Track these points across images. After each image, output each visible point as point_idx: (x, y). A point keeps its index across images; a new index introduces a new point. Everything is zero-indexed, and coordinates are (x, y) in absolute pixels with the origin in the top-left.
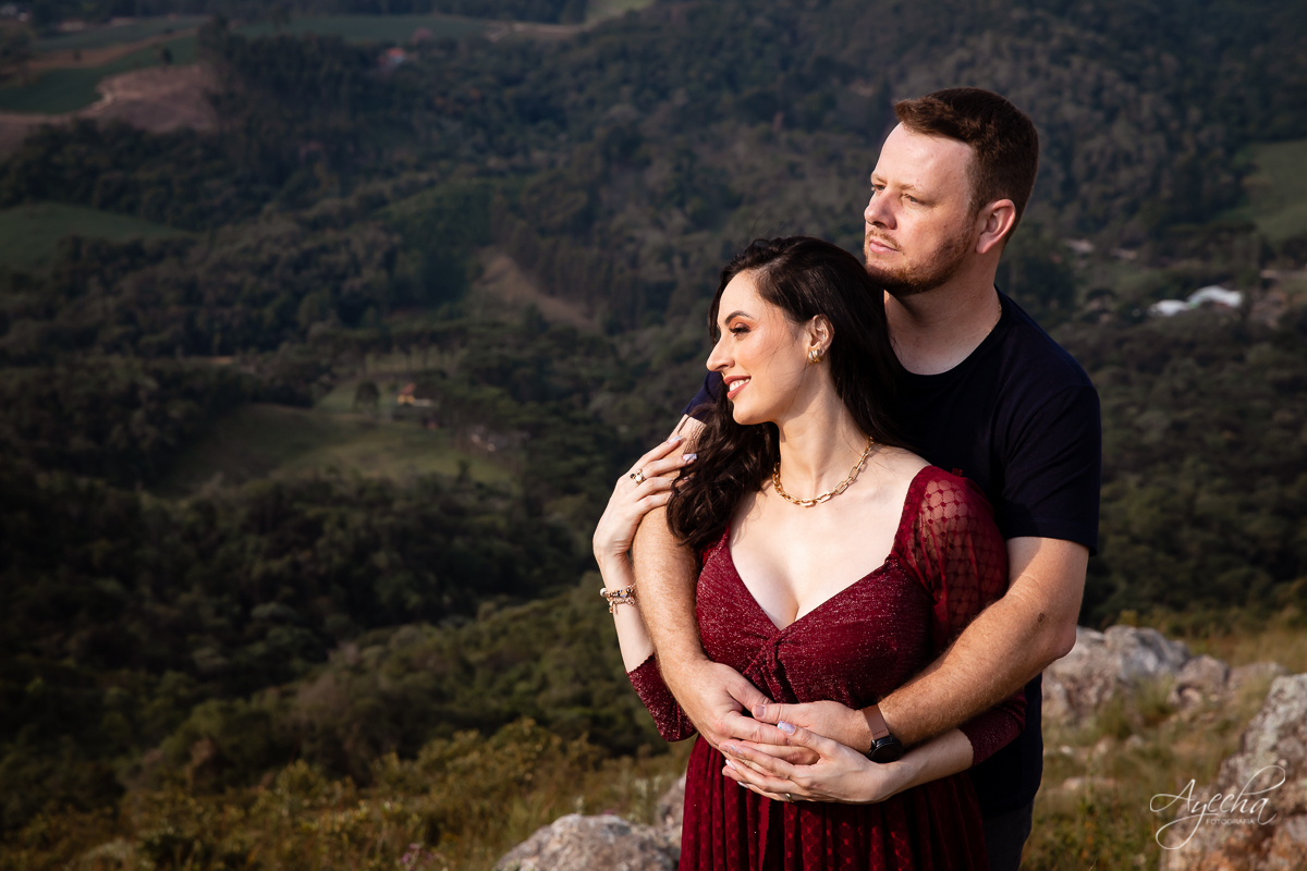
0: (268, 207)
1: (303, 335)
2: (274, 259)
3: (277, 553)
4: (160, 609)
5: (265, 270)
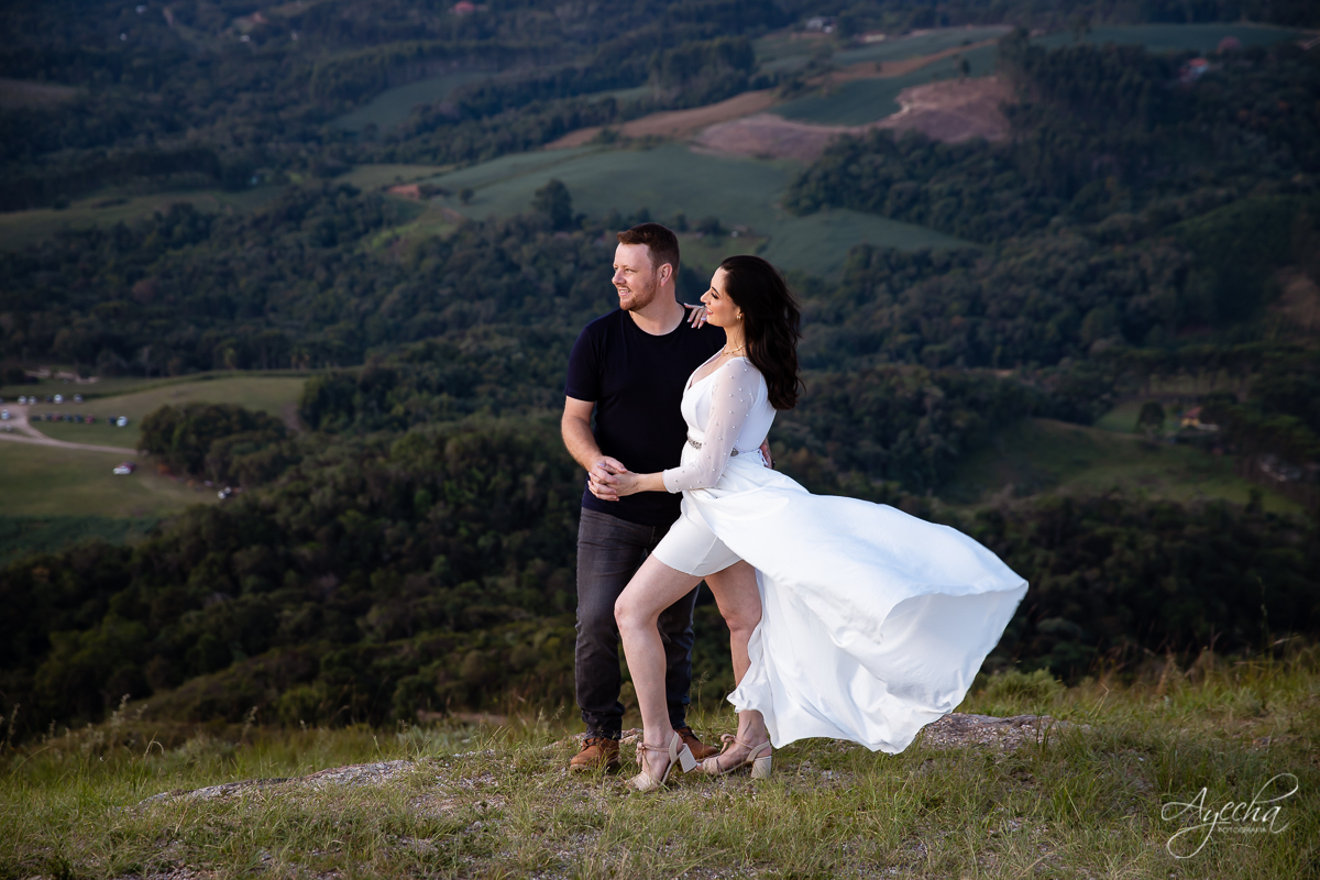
0: (1056, 220)
1: (1085, 351)
2: (1060, 273)
3: (1066, 570)
5: (1050, 284)
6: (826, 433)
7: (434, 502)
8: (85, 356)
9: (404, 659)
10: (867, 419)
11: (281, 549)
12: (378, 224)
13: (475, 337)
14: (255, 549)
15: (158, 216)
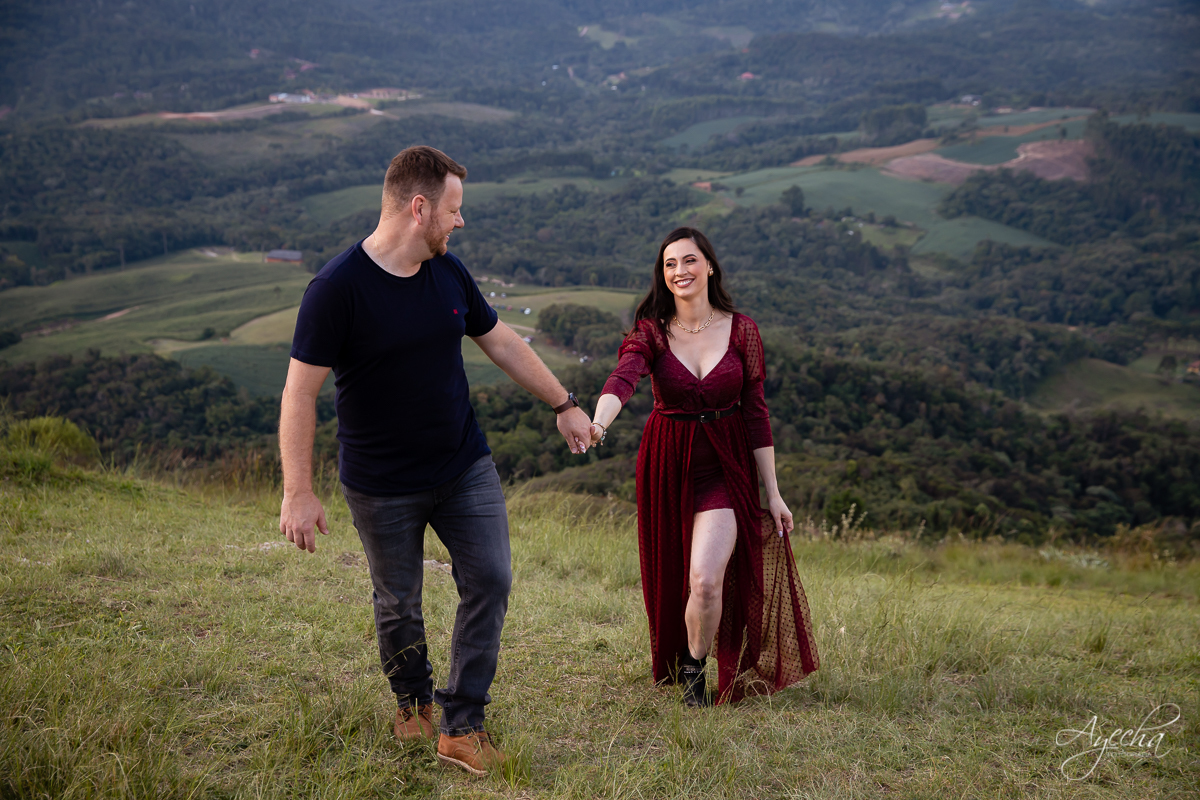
0: (1115, 234)
1: (1126, 319)
2: (1115, 268)
3: (1109, 457)
4: (1031, 477)
5: (1108, 274)
6: (956, 356)
8: (509, 271)
10: (983, 350)
12: (685, 205)
13: (740, 278)
15: (556, 191)
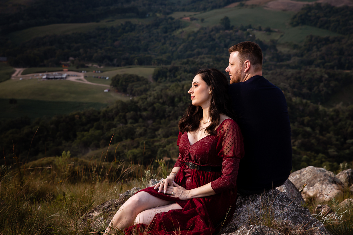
6: (293, 87)
7: (180, 101)
8: (100, 61)
9: (162, 143)
10: (306, 83)
11: (139, 113)
12: (178, 28)
13: (201, 58)
14: (132, 112)
15: (122, 24)
